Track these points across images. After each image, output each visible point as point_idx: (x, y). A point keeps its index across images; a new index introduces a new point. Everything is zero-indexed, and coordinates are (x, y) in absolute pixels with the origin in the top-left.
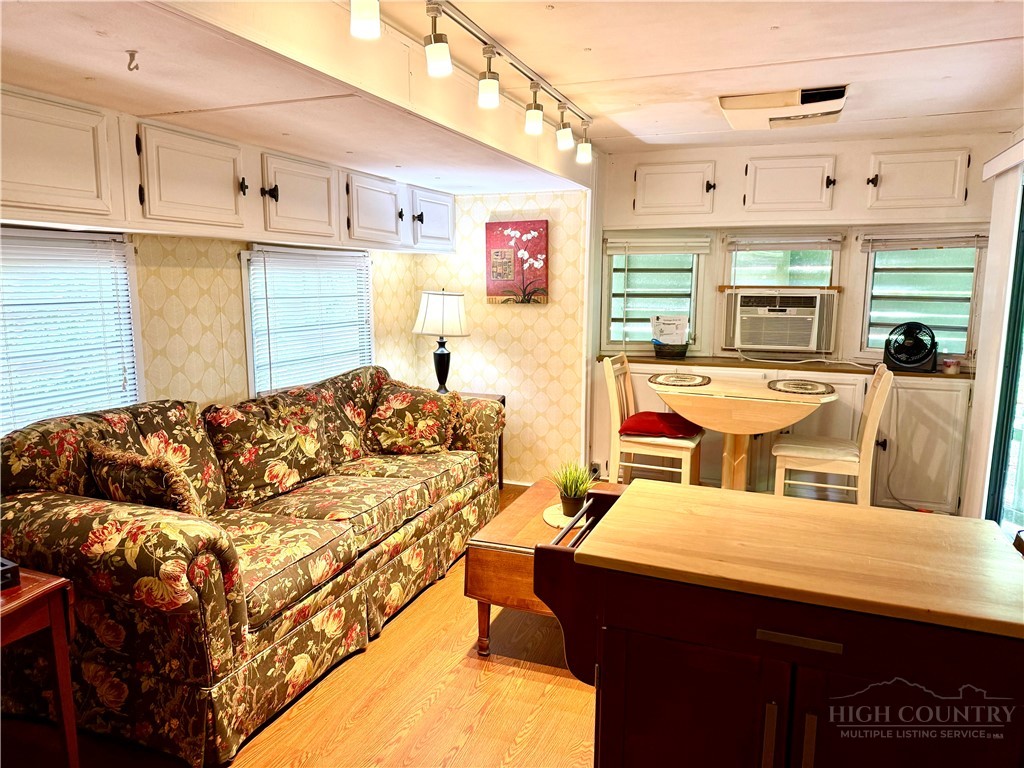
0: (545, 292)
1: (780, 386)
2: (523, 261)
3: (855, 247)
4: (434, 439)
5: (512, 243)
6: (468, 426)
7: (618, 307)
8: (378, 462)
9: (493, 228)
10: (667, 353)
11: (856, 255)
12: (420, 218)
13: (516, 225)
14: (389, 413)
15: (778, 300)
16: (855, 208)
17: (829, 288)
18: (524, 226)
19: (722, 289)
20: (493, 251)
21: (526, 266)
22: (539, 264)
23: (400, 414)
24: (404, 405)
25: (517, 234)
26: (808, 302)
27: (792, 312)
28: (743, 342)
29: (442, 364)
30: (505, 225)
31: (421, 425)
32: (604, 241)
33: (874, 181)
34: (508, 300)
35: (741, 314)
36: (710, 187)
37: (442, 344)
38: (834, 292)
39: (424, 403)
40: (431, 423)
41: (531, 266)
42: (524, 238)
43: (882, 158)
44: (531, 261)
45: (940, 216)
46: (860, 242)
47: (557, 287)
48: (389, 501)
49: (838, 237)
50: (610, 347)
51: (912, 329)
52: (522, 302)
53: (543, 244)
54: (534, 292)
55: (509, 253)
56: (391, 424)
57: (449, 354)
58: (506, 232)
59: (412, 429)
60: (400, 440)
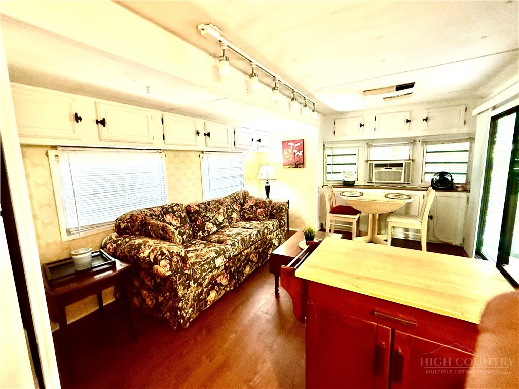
0: (303, 164)
1: (389, 196)
2: (295, 154)
3: (419, 145)
4: (263, 215)
5: (291, 148)
6: (275, 211)
7: (330, 169)
8: (243, 223)
9: (285, 143)
10: (348, 185)
11: (419, 148)
12: (260, 141)
13: (292, 141)
14: (248, 206)
15: (388, 165)
16: (419, 130)
17: (409, 160)
18: (295, 142)
19: (367, 161)
20: (285, 151)
21: (296, 155)
22: (301, 154)
23: (252, 207)
24: (253, 204)
25: (293, 144)
26: (401, 165)
27: (394, 169)
28: (375, 180)
29: (268, 189)
30: (289, 142)
31: (259, 211)
32: (324, 145)
33: (426, 120)
34: (290, 167)
35: (375, 170)
36: (362, 125)
37: (267, 183)
38: (411, 161)
39: (260, 203)
40: (262, 210)
41: (298, 155)
42: (296, 145)
43: (429, 111)
44: (298, 153)
45: (454, 131)
46: (421, 142)
47: (307, 162)
48: (245, 238)
49: (412, 142)
50: (327, 182)
51: (442, 174)
52: (295, 167)
53: (302, 147)
54: (299, 164)
55: (290, 151)
56: (249, 210)
57: (269, 186)
58: (290, 144)
59: (256, 212)
60: (252, 216)
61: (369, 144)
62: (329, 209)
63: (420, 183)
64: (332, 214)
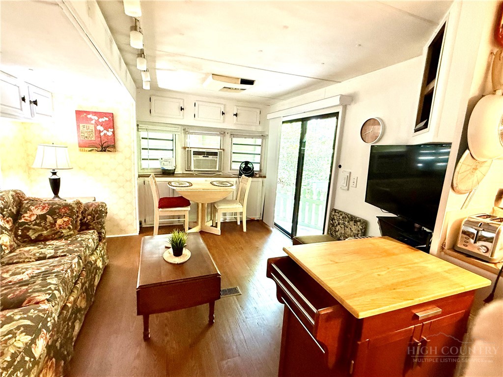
0: (114, 147)
1: (215, 183)
2: (100, 132)
3: (228, 137)
4: (69, 228)
5: (93, 122)
6: (89, 217)
7: (145, 154)
9: (81, 115)
10: (167, 173)
12: (35, 103)
13: (95, 113)
14: (33, 218)
15: (206, 153)
16: (230, 123)
17: (221, 149)
18: (100, 115)
19: (185, 148)
20: (81, 125)
21: (102, 134)
22: (110, 133)
23: (43, 217)
24: (44, 212)
25: (96, 118)
26: (215, 154)
27: (210, 157)
28: (194, 168)
29: (55, 185)
30: (88, 113)
31: (59, 221)
32: (138, 125)
33: (236, 115)
34: (92, 150)
35: (193, 158)
36: (182, 109)
37: (54, 174)
38: (222, 151)
39: (59, 209)
40: (66, 219)
41: (105, 134)
42: (101, 120)
43: (238, 108)
44: (105, 132)
45: (253, 128)
46: (229, 134)
47: (121, 143)
49: (222, 133)
50: (142, 171)
51: (247, 163)
52: (101, 151)
53: (112, 124)
54: (108, 147)
55: (92, 127)
56: (36, 224)
57: (59, 179)
58: (89, 116)
59: (53, 224)
60: (45, 232)
61: (186, 130)
62: (156, 204)
63: (230, 171)
64: (161, 209)
